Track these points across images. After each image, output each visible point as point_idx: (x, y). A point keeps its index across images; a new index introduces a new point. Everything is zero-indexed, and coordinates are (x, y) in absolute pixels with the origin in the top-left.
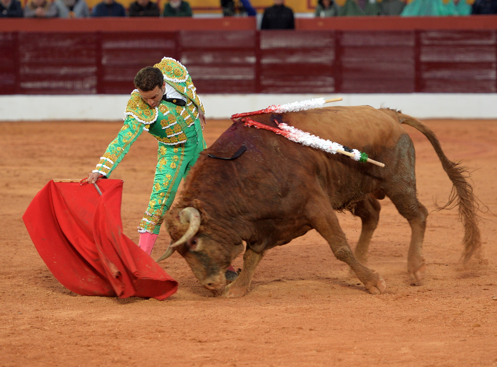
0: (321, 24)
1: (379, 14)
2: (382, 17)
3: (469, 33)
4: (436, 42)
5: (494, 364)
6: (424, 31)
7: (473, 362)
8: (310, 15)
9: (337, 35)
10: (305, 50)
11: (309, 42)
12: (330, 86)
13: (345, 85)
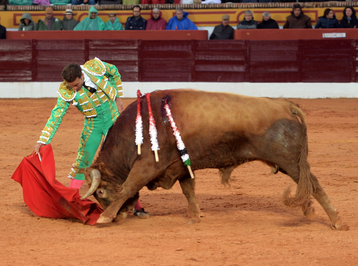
0: (23, 35)
1: (61, 29)
2: (63, 30)
3: (121, 42)
4: (99, 48)
5: (137, 260)
6: (91, 41)
7: (123, 258)
8: (16, 29)
9: (34, 43)
10: (12, 53)
11: (14, 47)
12: (29, 76)
13: (39, 76)
